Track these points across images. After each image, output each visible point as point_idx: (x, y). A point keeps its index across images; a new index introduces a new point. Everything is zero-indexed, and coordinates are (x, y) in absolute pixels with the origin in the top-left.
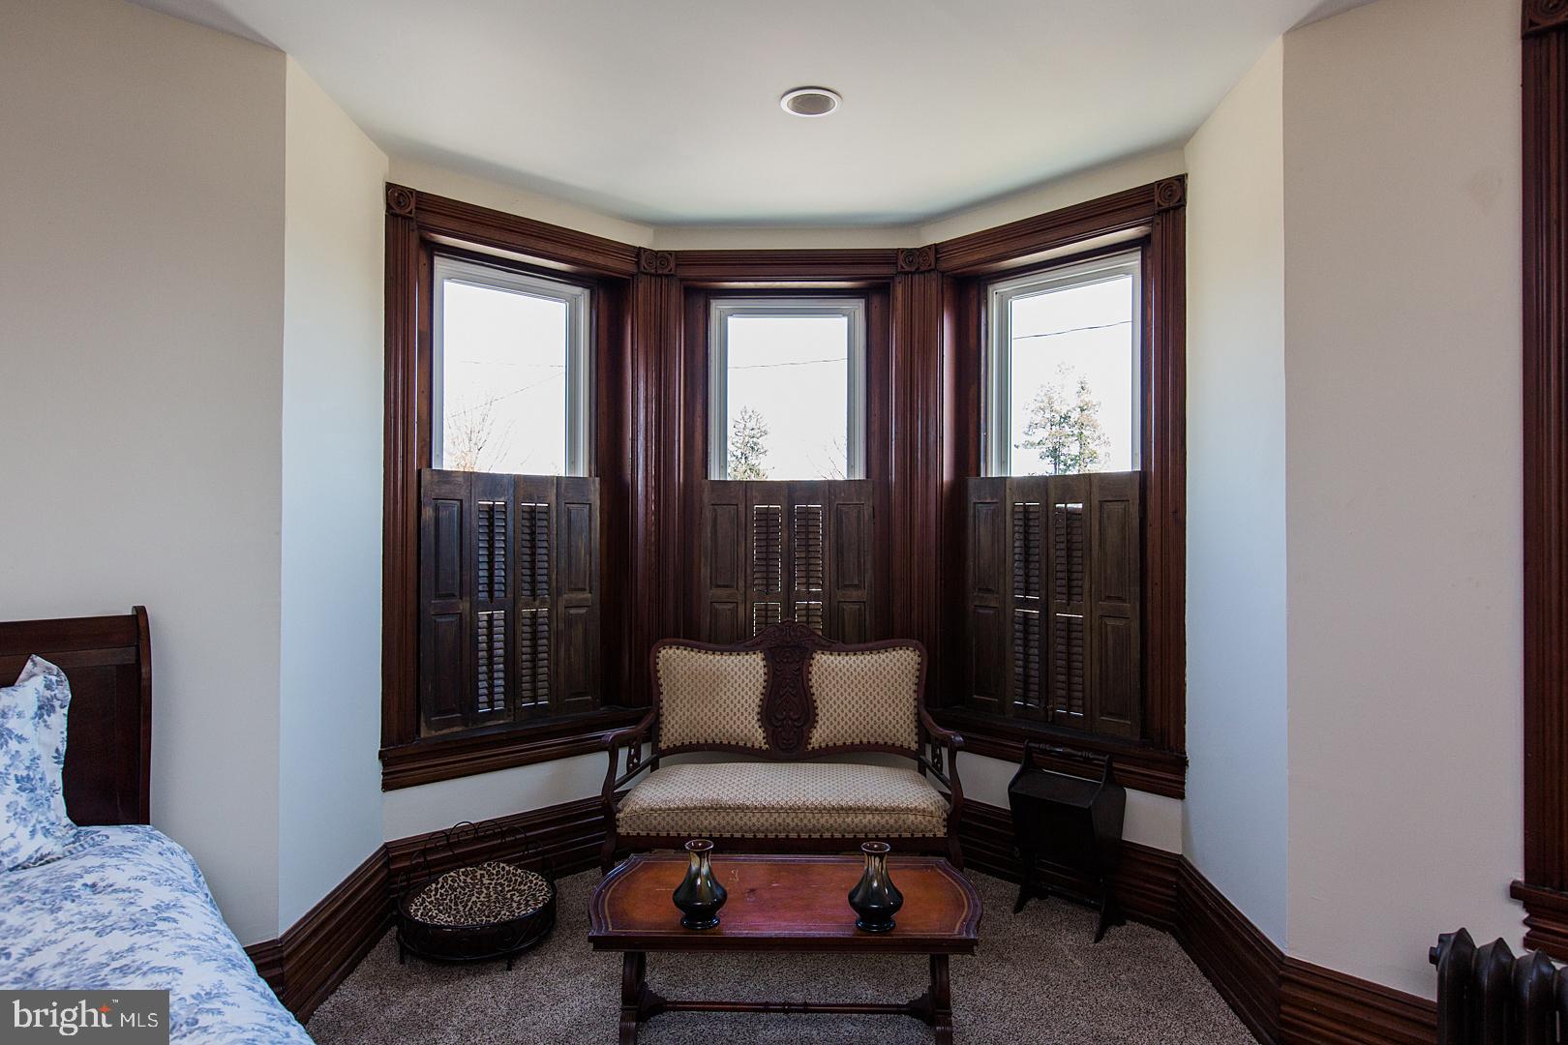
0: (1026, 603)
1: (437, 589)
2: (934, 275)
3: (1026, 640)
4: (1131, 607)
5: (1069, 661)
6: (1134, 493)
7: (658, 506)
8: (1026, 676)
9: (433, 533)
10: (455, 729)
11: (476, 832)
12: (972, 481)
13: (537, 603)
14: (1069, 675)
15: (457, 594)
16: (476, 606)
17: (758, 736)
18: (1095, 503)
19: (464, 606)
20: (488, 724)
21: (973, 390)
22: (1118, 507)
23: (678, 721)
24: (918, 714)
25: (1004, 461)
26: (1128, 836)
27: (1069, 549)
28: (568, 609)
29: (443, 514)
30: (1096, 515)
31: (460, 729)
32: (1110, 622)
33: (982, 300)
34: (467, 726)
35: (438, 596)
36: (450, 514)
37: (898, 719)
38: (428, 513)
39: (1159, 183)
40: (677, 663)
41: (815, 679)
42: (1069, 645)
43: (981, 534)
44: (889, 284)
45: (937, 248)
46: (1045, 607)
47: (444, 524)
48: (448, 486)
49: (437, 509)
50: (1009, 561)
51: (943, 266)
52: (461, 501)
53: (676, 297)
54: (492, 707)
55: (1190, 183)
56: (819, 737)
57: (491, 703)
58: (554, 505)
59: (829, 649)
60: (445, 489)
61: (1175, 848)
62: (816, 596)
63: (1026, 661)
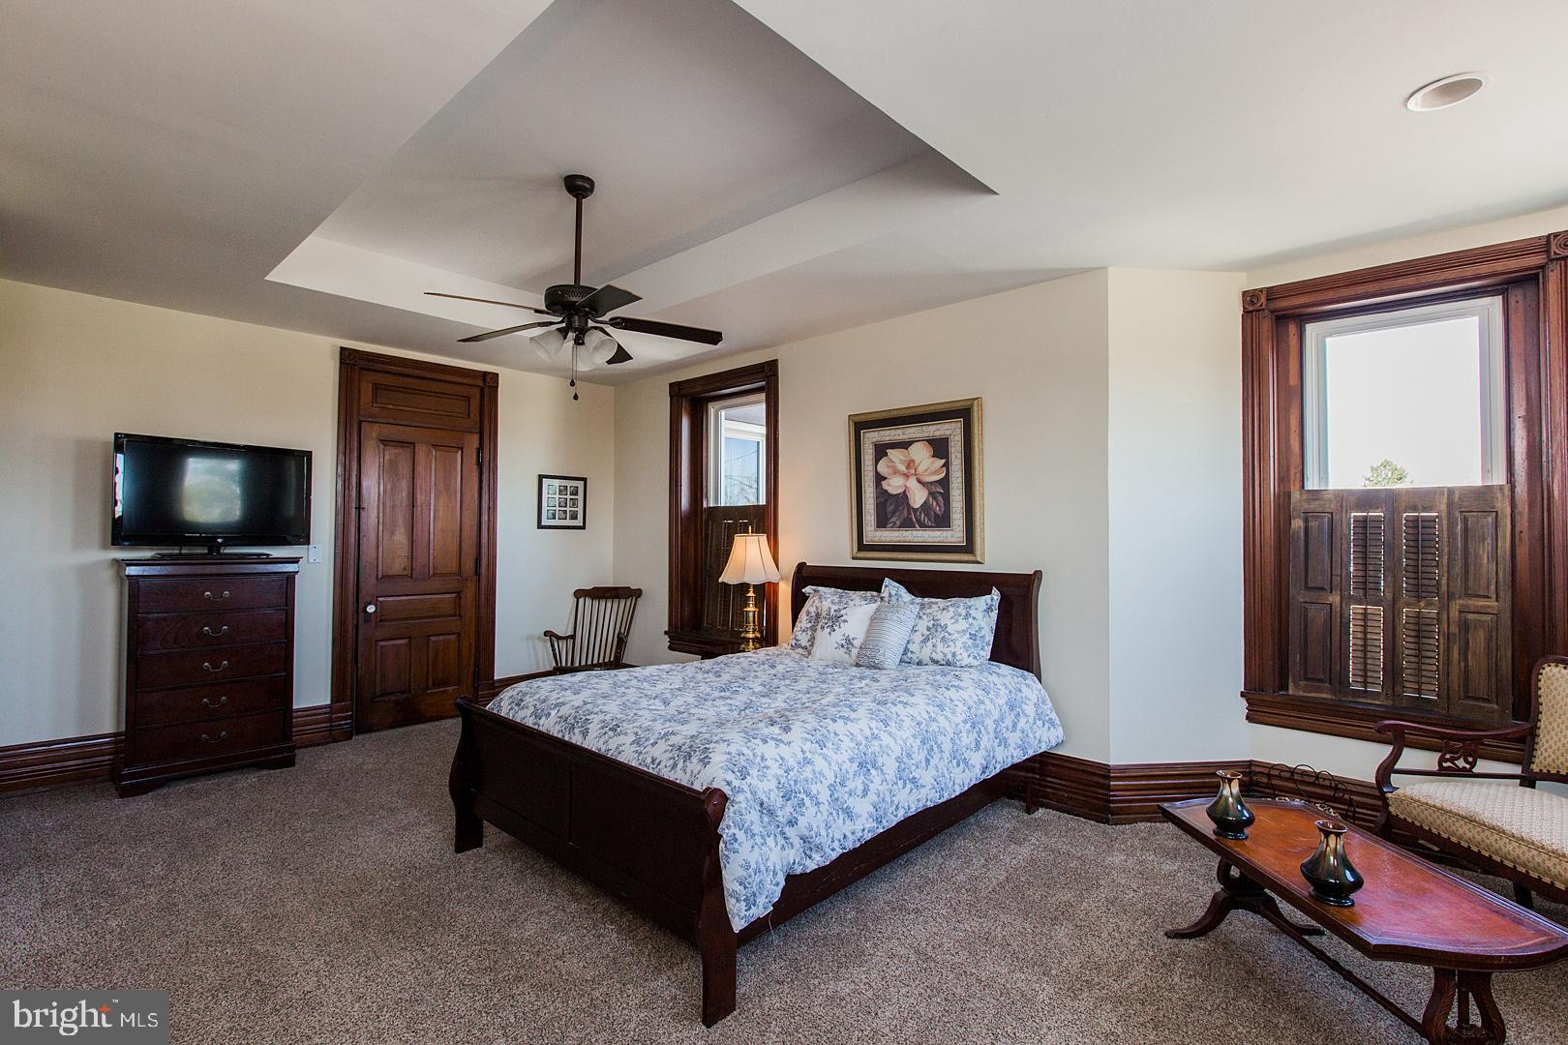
1: (1306, 582)
9: (1302, 538)
10: (1324, 696)
11: (1292, 775)
13: (1422, 604)
15: (1327, 587)
16: (1347, 599)
19: (1335, 599)
20: (1361, 700)
28: (1463, 615)
29: (1313, 524)
31: (1329, 697)
34: (1335, 696)
35: (1307, 588)
36: (1319, 525)
38: (1297, 524)
47: (1313, 533)
48: (1317, 503)
49: (1306, 521)
52: (1332, 513)
54: (1366, 687)
57: (1365, 684)
58: (1444, 515)
60: (1314, 506)
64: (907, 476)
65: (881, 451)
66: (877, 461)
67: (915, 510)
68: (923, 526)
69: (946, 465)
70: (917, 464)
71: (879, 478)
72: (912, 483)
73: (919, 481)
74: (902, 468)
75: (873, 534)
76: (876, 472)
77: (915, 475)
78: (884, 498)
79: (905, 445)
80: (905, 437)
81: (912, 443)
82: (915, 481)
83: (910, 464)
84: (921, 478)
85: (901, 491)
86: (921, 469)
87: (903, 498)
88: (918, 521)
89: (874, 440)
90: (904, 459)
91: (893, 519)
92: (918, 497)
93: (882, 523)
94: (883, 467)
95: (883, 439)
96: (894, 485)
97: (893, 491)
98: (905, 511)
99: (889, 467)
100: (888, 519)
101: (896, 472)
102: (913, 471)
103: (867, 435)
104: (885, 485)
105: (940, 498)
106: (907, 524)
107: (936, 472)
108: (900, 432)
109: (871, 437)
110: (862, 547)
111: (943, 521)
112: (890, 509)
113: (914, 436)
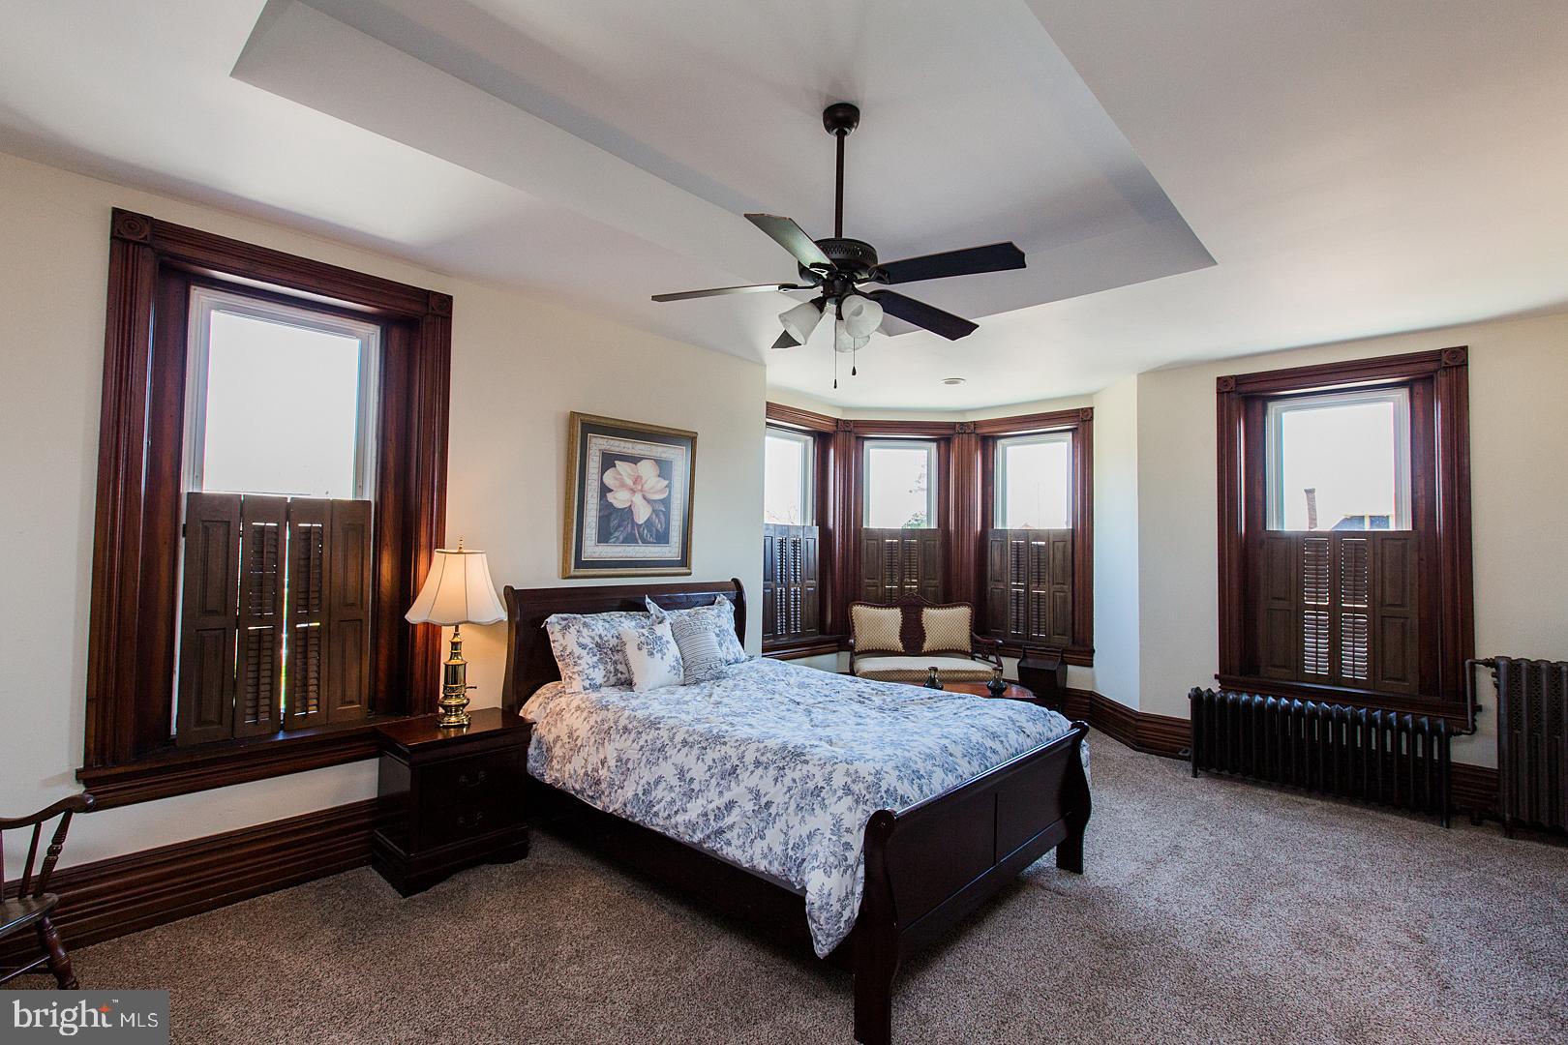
0: (1017, 587)
2: (973, 435)
3: (1018, 603)
4: (1067, 587)
5: (1039, 612)
6: (1069, 538)
7: (843, 539)
8: (1018, 619)
12: (990, 530)
13: (797, 584)
14: (1039, 618)
15: (771, 579)
16: (776, 585)
17: (900, 646)
18: (1051, 541)
19: (773, 585)
20: (781, 639)
21: (990, 488)
22: (1061, 544)
23: (863, 638)
24: (971, 636)
25: (1004, 522)
26: (1069, 685)
27: (1038, 562)
28: (807, 588)
30: (1051, 546)
32: (1058, 594)
33: (994, 446)
37: (962, 636)
39: (1082, 409)
40: (861, 613)
41: (924, 620)
42: (1038, 605)
43: (995, 556)
44: (949, 438)
45: (975, 423)
46: (1027, 588)
48: (768, 531)
50: (1009, 566)
51: (978, 431)
52: (772, 537)
53: (853, 440)
55: (1095, 410)
56: (926, 647)
57: (782, 630)
58: (802, 539)
59: (931, 606)
61: (1089, 689)
62: (914, 584)
63: (1018, 613)
64: (633, 491)
65: (609, 461)
66: (604, 470)
67: (639, 526)
68: (645, 542)
69: (669, 486)
70: (644, 479)
71: (604, 490)
72: (638, 499)
73: (645, 498)
74: (629, 482)
75: (593, 550)
76: (602, 483)
77: (641, 491)
78: (607, 512)
79: (635, 460)
80: (634, 451)
81: (641, 459)
82: (641, 497)
83: (637, 480)
84: (646, 494)
85: (627, 505)
86: (647, 486)
87: (628, 513)
88: (641, 536)
89: (603, 447)
90: (630, 472)
91: (616, 534)
92: (642, 514)
93: (604, 537)
94: (609, 478)
95: (612, 448)
96: (619, 499)
97: (618, 505)
98: (630, 526)
99: (616, 479)
100: (611, 534)
101: (623, 485)
102: (640, 488)
103: (594, 440)
104: (610, 497)
105: (662, 516)
106: (630, 540)
107: (661, 491)
108: (630, 445)
109: (598, 444)
110: (580, 564)
111: (662, 538)
112: (614, 523)
113: (642, 453)
